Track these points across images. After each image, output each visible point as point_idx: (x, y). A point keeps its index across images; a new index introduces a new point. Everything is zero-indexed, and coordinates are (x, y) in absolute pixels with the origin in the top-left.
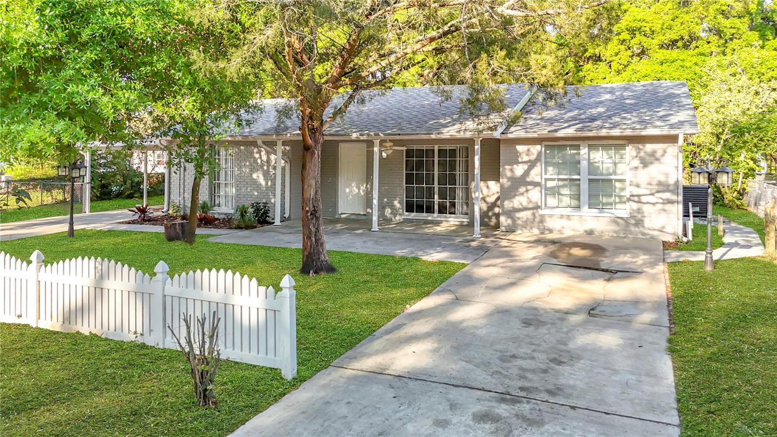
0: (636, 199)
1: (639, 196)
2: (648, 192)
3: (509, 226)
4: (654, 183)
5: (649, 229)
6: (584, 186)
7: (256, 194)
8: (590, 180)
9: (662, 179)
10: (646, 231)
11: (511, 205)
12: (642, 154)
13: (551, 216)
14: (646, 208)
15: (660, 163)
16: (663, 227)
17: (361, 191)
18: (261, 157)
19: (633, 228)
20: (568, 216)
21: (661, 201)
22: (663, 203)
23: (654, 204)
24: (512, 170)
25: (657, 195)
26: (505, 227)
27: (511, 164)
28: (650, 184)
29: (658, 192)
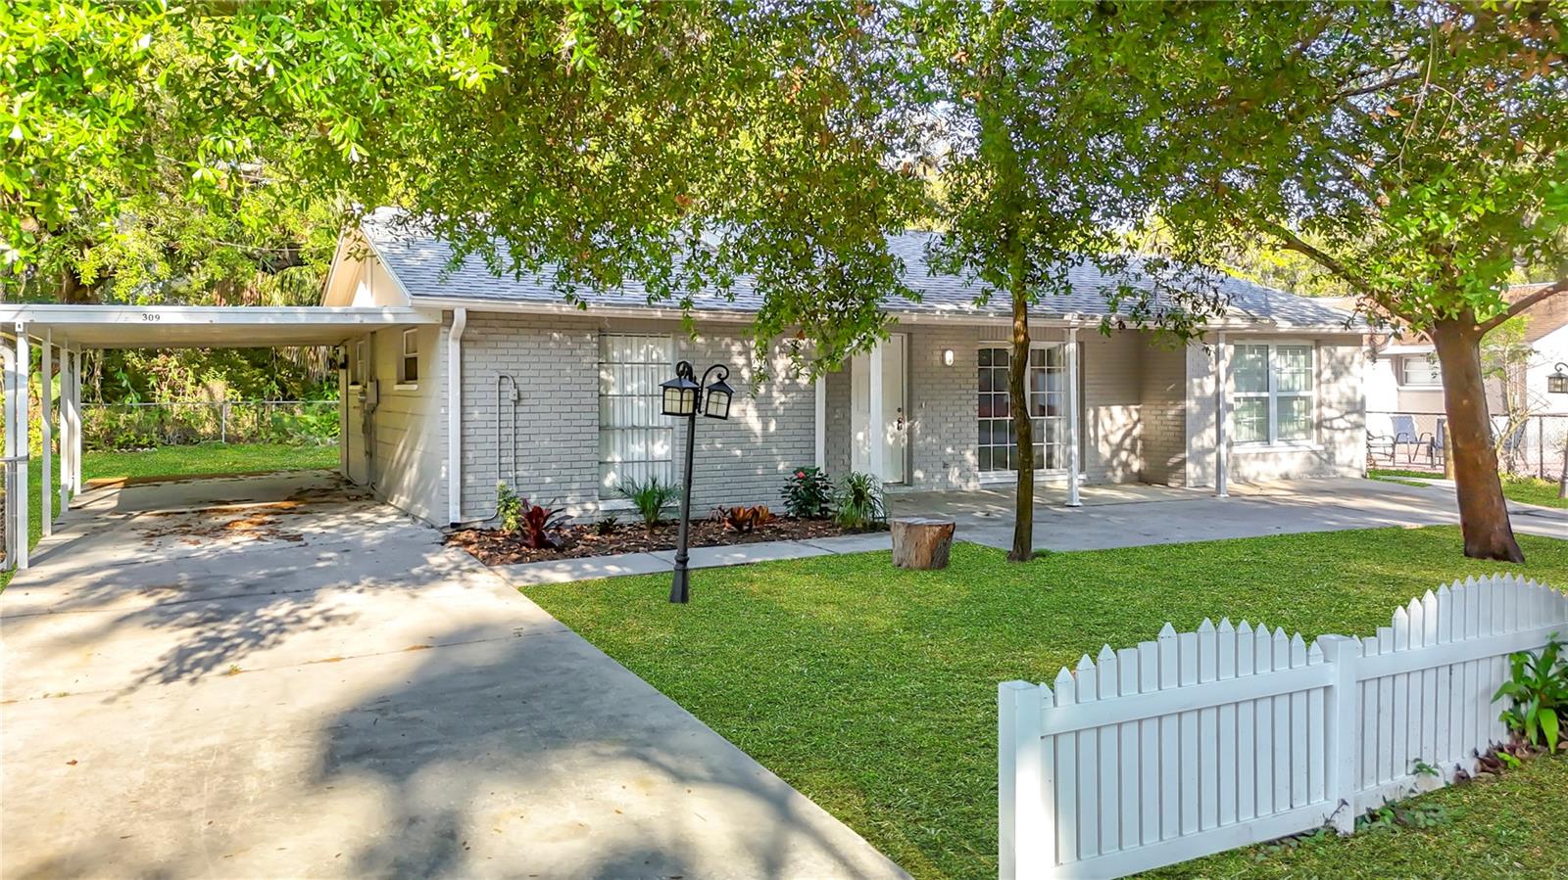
0: (1328, 424)
1: (1331, 420)
2: (1338, 414)
3: (1198, 478)
4: (1344, 400)
5: (1340, 465)
6: (1273, 408)
7: (738, 452)
8: (1279, 398)
9: (1350, 394)
10: (1337, 469)
11: (1200, 444)
12: (1334, 361)
13: (1246, 457)
14: (1338, 437)
15: (1349, 373)
16: (1352, 461)
19: (1326, 466)
20: (1264, 454)
21: (1349, 425)
22: (1351, 429)
23: (1343, 430)
24: (1201, 386)
25: (1346, 417)
26: (1194, 479)
27: (1200, 376)
28: (1340, 403)
29: (1347, 413)
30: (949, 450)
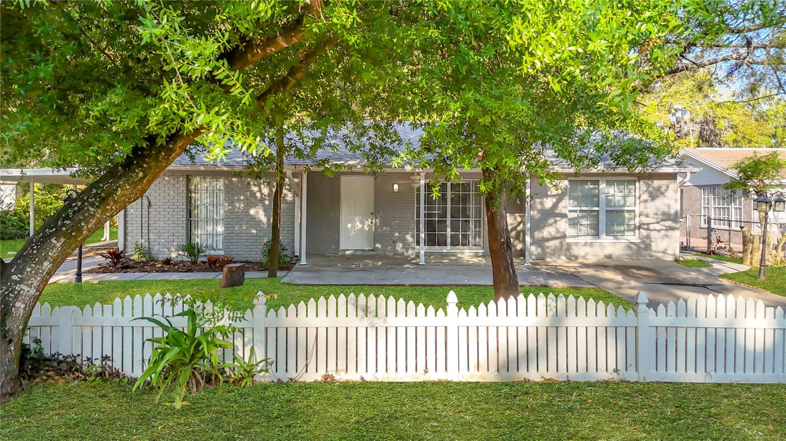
0: (646, 227)
1: (648, 224)
2: (655, 221)
3: (539, 254)
4: (660, 213)
5: (655, 252)
6: (603, 217)
7: (254, 231)
8: (607, 211)
9: (666, 209)
10: (653, 254)
11: (541, 235)
12: (651, 189)
13: (576, 244)
14: (653, 234)
15: (664, 196)
16: (666, 250)
17: (365, 226)
18: (260, 191)
19: (643, 252)
20: (591, 243)
21: (664, 228)
22: (666, 230)
23: (659, 231)
24: (542, 203)
25: (661, 223)
26: (536, 255)
27: (541, 198)
28: (656, 214)
29: (662, 220)
30: (397, 234)
